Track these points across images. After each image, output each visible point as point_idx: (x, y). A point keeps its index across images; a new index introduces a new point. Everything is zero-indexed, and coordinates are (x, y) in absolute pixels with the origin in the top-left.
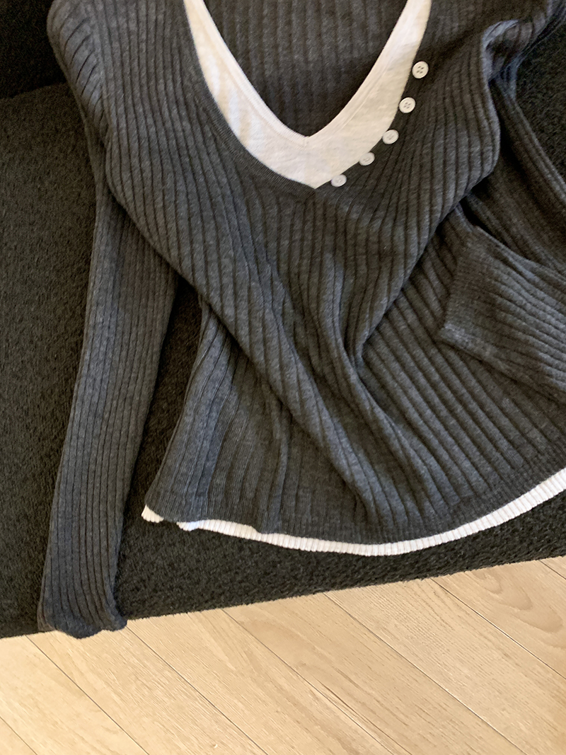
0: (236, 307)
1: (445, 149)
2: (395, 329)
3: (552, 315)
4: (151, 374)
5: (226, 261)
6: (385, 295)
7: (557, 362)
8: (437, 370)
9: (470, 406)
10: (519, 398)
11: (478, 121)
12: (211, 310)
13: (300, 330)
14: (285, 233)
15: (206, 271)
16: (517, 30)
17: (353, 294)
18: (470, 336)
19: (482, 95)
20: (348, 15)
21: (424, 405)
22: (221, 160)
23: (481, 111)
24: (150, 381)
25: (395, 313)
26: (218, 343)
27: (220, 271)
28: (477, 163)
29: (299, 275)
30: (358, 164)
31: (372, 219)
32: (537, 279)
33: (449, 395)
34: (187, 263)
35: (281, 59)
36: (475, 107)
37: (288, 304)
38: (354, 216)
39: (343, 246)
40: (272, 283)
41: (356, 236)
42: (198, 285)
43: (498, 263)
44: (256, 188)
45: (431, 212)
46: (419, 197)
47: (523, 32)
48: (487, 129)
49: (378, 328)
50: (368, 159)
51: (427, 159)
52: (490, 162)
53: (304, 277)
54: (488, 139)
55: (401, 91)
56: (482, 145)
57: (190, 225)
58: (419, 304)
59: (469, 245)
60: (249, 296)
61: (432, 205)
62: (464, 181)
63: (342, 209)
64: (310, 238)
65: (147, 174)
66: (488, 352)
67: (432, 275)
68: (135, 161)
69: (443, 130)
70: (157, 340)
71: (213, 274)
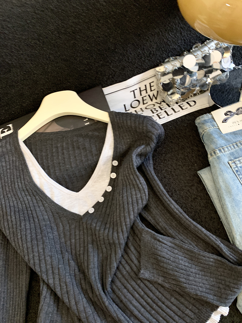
0: (54, 278)
1: (127, 197)
2: (122, 274)
3: (182, 260)
4: (23, 312)
5: (48, 258)
6: (115, 261)
7: (188, 281)
8: (142, 290)
9: (159, 304)
10: (178, 297)
11: (137, 185)
12: (44, 281)
13: (83, 282)
14: (73, 237)
15: (40, 265)
16: (145, 149)
17: (103, 261)
18: (152, 274)
19: (137, 175)
20: (84, 148)
21: (140, 307)
22: (45, 208)
23: (138, 181)
24: (23, 315)
25: (121, 267)
26: (48, 296)
27: (46, 263)
28: (140, 201)
29: (80, 255)
30: (98, 202)
31: (105, 229)
32: (173, 245)
33: (149, 300)
34: (32, 262)
35: (62, 168)
36: (135, 180)
37: (77, 270)
38: (98, 228)
39: (96, 240)
40: (69, 262)
41: (99, 237)
42: (37, 272)
43: (156, 242)
44: (60, 218)
45: (126, 225)
46: (120, 219)
47: (148, 149)
48: (141, 188)
49: (115, 274)
50: (101, 200)
51: (121, 202)
52: (145, 200)
53: (82, 256)
54: (142, 191)
55: (110, 170)
56: (140, 194)
57: (32, 244)
58: (129, 262)
59: (143, 236)
60: (59, 272)
61: (125, 222)
62: (136, 211)
63: (93, 225)
64: (83, 237)
65: (14, 223)
66: (160, 280)
67: (132, 248)
68: (9, 217)
69: (125, 189)
70: (24, 295)
71: (43, 265)
